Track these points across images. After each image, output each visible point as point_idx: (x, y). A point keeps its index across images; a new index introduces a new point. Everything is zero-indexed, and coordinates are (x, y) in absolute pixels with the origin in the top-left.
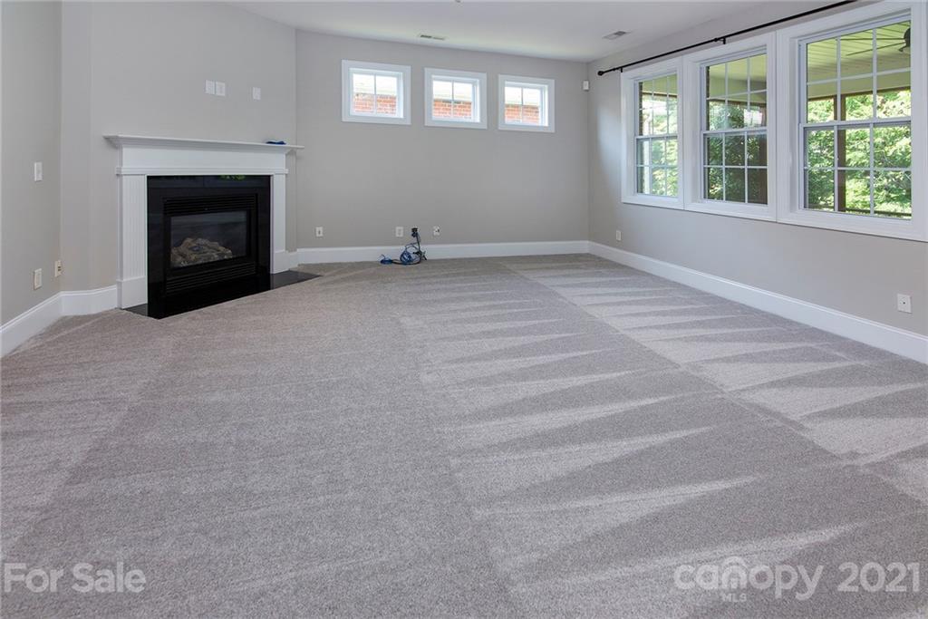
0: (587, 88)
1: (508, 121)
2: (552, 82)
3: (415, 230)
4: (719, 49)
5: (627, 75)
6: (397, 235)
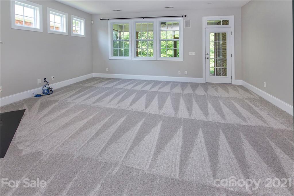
0: (92, 23)
1: (74, 33)
2: (85, 19)
3: (45, 79)
4: (142, 20)
5: (110, 21)
6: (38, 83)
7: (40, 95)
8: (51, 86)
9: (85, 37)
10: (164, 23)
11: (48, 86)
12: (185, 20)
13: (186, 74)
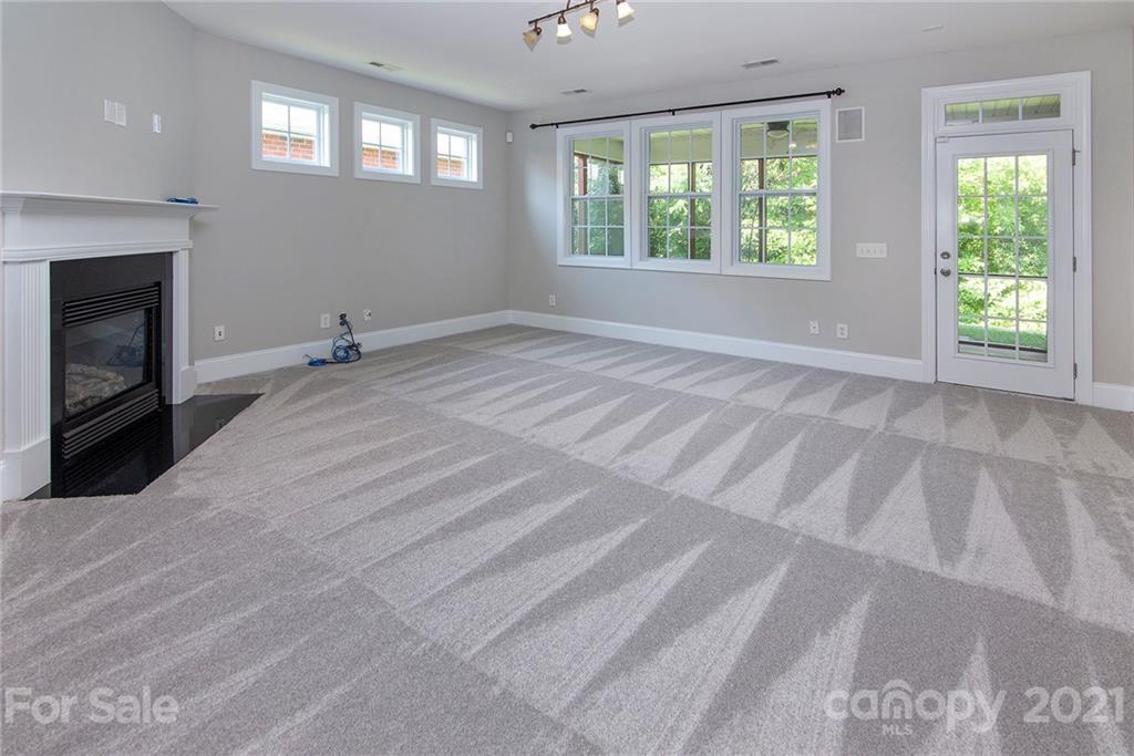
0: (510, 140)
1: (441, 174)
2: (481, 130)
3: (343, 317)
4: (668, 119)
5: (562, 132)
6: (323, 326)
7: (323, 362)
8: (357, 338)
9: (481, 187)
10: (778, 126)
11: (348, 338)
12: (837, 110)
13: (845, 336)
